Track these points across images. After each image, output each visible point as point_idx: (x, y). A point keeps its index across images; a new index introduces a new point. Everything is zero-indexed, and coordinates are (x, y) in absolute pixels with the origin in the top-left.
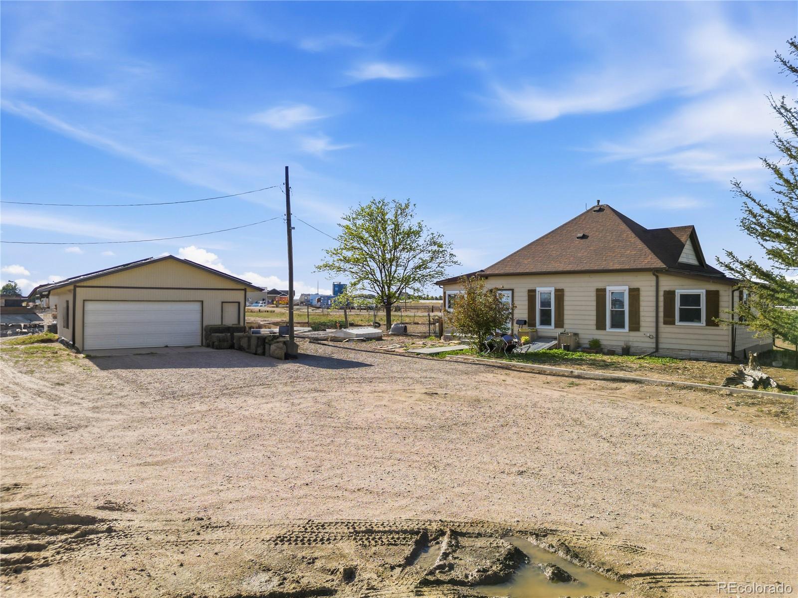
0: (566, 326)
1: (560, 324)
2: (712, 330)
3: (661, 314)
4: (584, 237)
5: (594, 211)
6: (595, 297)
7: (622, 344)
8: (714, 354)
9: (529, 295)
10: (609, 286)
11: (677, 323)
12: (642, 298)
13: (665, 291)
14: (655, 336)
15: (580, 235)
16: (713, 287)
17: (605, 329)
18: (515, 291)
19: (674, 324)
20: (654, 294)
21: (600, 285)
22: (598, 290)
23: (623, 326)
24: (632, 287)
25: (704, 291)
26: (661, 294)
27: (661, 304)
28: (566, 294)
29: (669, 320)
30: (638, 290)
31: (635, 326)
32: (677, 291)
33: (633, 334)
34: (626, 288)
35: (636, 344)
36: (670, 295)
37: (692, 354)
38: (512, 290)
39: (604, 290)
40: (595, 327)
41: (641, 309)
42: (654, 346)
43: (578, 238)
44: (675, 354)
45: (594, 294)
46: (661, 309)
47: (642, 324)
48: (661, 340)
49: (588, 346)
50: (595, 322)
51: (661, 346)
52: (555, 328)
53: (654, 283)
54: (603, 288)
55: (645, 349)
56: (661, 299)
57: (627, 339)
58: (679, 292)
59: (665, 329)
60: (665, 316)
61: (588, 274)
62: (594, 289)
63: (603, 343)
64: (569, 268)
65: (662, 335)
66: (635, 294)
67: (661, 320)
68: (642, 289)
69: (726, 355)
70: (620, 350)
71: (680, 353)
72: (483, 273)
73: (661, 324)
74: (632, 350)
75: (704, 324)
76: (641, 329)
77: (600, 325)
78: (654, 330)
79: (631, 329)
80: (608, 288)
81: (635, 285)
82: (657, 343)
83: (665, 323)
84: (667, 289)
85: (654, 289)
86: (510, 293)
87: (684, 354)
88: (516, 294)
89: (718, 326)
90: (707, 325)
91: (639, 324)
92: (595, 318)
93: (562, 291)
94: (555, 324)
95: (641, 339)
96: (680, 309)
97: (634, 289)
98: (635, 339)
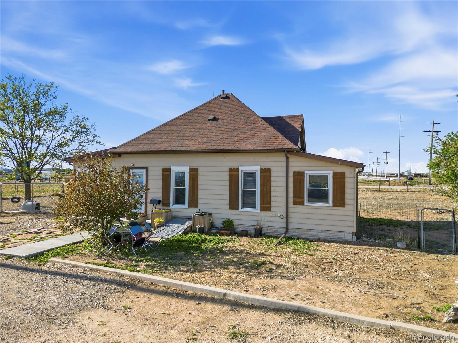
0: (199, 205)
1: (194, 203)
2: (338, 210)
3: (291, 195)
4: (215, 119)
5: (222, 98)
6: (228, 177)
7: (255, 223)
8: (340, 234)
9: (163, 174)
10: (241, 166)
11: (306, 203)
12: (272, 179)
13: (294, 172)
14: (285, 216)
15: (212, 117)
16: (339, 169)
17: (238, 209)
18: (149, 170)
19: (303, 204)
20: (284, 174)
21: (234, 166)
22: (231, 170)
23: (254, 206)
24: (263, 168)
25: (331, 173)
26: (291, 174)
27: (291, 185)
28: (200, 173)
29: (299, 201)
30: (269, 170)
31: (266, 206)
32: (306, 172)
33: (264, 213)
34: (258, 168)
35: (267, 224)
36: (299, 176)
37: (319, 234)
38: (147, 169)
39: (237, 170)
40: (228, 207)
41: (272, 189)
42: (284, 225)
43: (209, 120)
44: (304, 234)
45: (227, 174)
46: (291, 189)
47: (273, 204)
48: (291, 220)
49: (221, 226)
50: (227, 202)
51: (291, 226)
52: (189, 207)
53: (284, 164)
54: (236, 168)
55: (276, 229)
56: (291, 179)
57: (260, 218)
58: (308, 173)
59: (294, 209)
60: (295, 197)
61: (221, 155)
62: (227, 169)
63: (236, 222)
64: (203, 147)
65: (291, 215)
66: (266, 173)
67: (291, 200)
68: (273, 169)
69: (352, 234)
70: (252, 230)
71: (309, 233)
72: (115, 150)
73: (291, 204)
74: (264, 230)
75: (331, 205)
76: (272, 209)
77: (233, 205)
78: (284, 210)
79: (263, 209)
80: (241, 168)
81: (266, 166)
82: (287, 222)
83: (295, 203)
84: (297, 169)
85: (284, 169)
86: (144, 171)
87: (313, 234)
88: (150, 173)
89: (344, 206)
90: (334, 205)
91: (270, 204)
92: (227, 197)
93: (196, 170)
94: (189, 203)
95: (273, 219)
96: (309, 189)
97: (265, 169)
98: (267, 219)
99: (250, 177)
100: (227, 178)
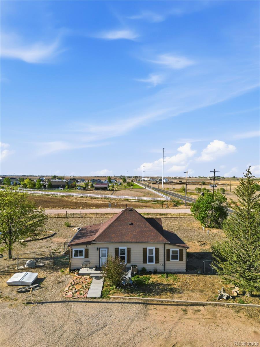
0: (131, 263)
1: (129, 261)
2: (181, 262)
3: (166, 257)
4: (132, 224)
5: (129, 211)
7: (154, 268)
8: (182, 270)
9: (115, 251)
10: (148, 247)
11: (171, 260)
12: (159, 252)
13: (167, 249)
14: (164, 265)
16: (181, 248)
17: (147, 263)
20: (164, 250)
21: (145, 247)
22: (144, 249)
23: (153, 262)
25: (179, 250)
26: (166, 250)
29: (168, 259)
31: (157, 262)
32: (171, 249)
33: (157, 264)
34: (154, 248)
35: (158, 268)
36: (168, 251)
37: (175, 270)
38: (108, 248)
39: (146, 249)
40: (143, 262)
41: (159, 255)
42: (163, 268)
43: (129, 224)
44: (170, 271)
45: (142, 250)
46: (166, 255)
47: (159, 260)
48: (166, 266)
49: (141, 270)
50: (143, 261)
51: (166, 268)
53: (163, 247)
55: (161, 270)
56: (166, 252)
57: (156, 266)
58: (171, 250)
59: (167, 262)
60: (167, 258)
62: (142, 248)
63: (146, 268)
65: (166, 264)
66: (157, 250)
67: (166, 259)
68: (159, 248)
69: (185, 270)
70: (153, 272)
74: (157, 271)
77: (145, 261)
78: (163, 263)
80: (148, 248)
81: (157, 247)
82: (165, 268)
83: (167, 260)
86: (107, 249)
87: (173, 271)
88: (109, 250)
89: (182, 261)
90: (180, 260)
91: (158, 261)
92: (143, 259)
93: (130, 249)
94: (127, 262)
95: (159, 266)
96: (172, 255)
97: (157, 248)
98: (157, 266)
99: (151, 251)
100: (143, 251)
